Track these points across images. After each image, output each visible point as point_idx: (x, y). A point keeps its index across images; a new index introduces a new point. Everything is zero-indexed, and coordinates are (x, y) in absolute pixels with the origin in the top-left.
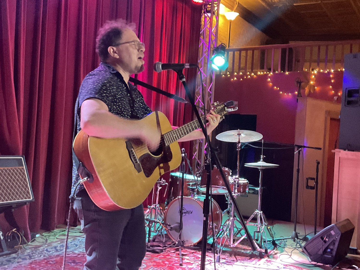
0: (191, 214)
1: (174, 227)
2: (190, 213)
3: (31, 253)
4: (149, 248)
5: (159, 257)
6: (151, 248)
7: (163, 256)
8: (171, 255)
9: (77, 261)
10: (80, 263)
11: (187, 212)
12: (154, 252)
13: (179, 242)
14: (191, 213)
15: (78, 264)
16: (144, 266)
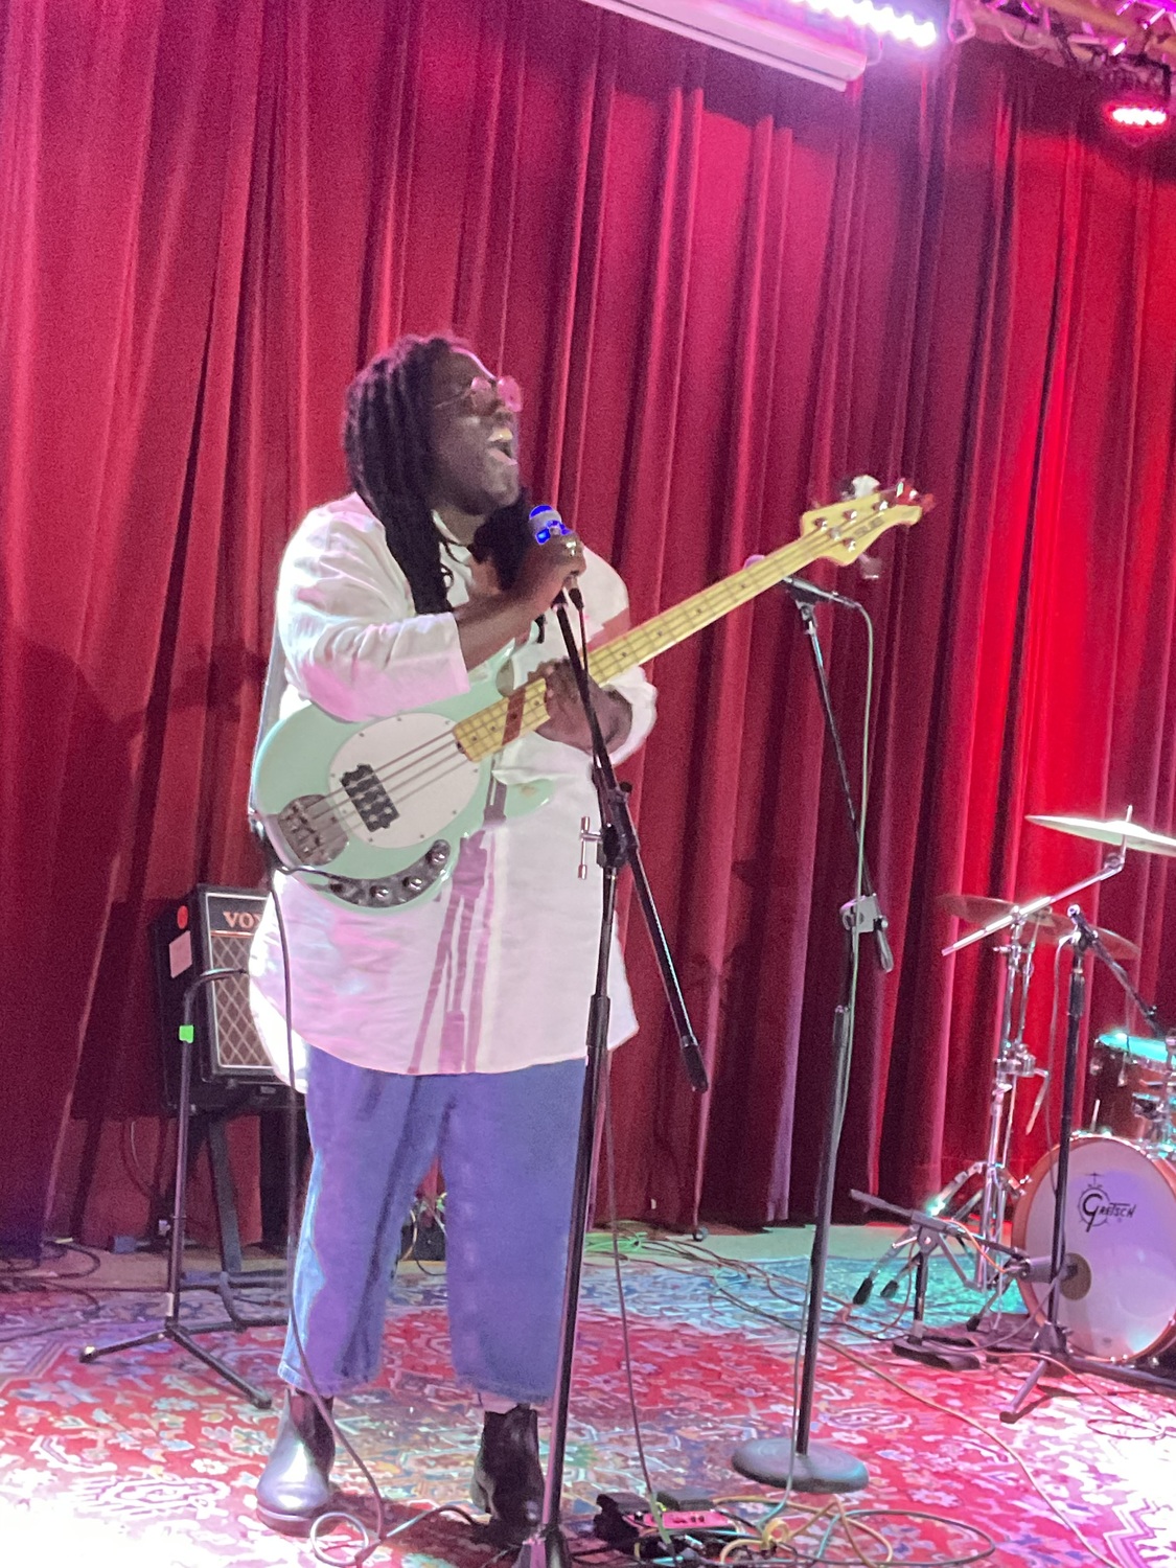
0: (1128, 1218)
1: (1036, 1266)
2: (1125, 1213)
3: (438, 1288)
4: (918, 1342)
5: (939, 1381)
6: (925, 1343)
7: (960, 1382)
8: (1002, 1384)
9: (587, 1339)
10: (595, 1344)
11: (1114, 1209)
12: (932, 1360)
13: (1045, 1330)
14: (1130, 1213)
15: (586, 1346)
16: (842, 1395)
